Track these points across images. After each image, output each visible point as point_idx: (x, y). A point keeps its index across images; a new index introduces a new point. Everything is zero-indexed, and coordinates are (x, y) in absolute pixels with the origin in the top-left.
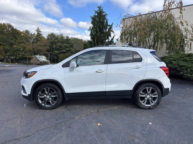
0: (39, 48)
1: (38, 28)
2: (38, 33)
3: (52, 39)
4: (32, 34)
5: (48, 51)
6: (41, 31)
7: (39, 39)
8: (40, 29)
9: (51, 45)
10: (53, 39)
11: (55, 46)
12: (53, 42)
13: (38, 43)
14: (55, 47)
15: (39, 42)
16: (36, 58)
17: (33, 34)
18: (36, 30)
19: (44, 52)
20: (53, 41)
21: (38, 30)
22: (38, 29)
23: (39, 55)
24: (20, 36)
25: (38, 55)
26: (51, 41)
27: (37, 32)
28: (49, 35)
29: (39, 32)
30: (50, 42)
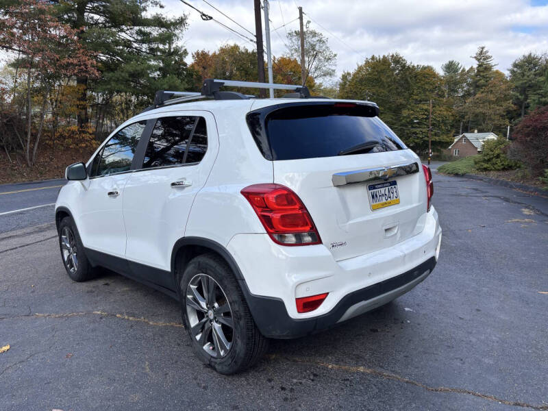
0: (478, 111)
1: (483, 48)
2: (480, 66)
3: (526, 77)
4: (464, 70)
5: (511, 115)
6: (490, 57)
7: (482, 81)
8: (487, 52)
9: (521, 97)
10: (528, 77)
11: (536, 97)
12: (530, 86)
13: (477, 96)
14: (534, 100)
15: (482, 92)
16: (467, 140)
17: (467, 69)
18: (475, 57)
19: (493, 120)
20: (530, 81)
21: (482, 56)
22: (481, 51)
23: (476, 131)
24: (419, 85)
25: (473, 132)
26: (521, 82)
27: (479, 60)
28: (515, 65)
29: (484, 59)
30: (517, 87)
